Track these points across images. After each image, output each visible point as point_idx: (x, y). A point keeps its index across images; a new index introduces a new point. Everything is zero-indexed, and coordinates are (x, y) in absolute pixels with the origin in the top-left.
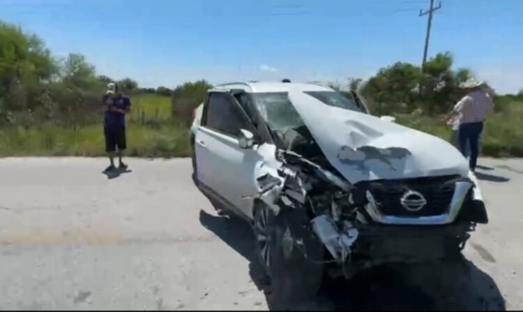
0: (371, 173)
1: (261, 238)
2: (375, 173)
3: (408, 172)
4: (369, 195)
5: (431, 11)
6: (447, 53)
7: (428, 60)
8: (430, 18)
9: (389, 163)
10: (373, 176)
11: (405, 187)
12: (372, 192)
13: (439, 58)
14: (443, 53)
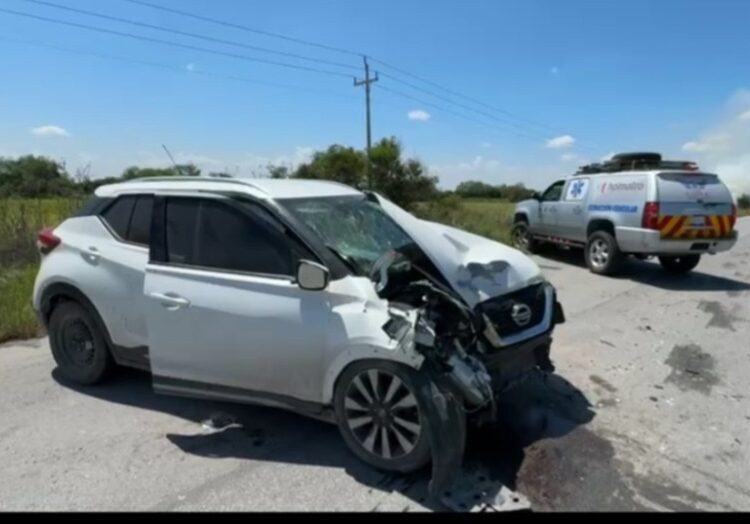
0: (480, 292)
1: (355, 423)
2: (485, 291)
3: (511, 285)
4: (486, 319)
5: (368, 82)
6: (393, 137)
7: (373, 145)
8: (368, 91)
9: (491, 278)
10: (484, 296)
11: (512, 301)
12: (488, 315)
13: (384, 143)
14: (389, 138)
